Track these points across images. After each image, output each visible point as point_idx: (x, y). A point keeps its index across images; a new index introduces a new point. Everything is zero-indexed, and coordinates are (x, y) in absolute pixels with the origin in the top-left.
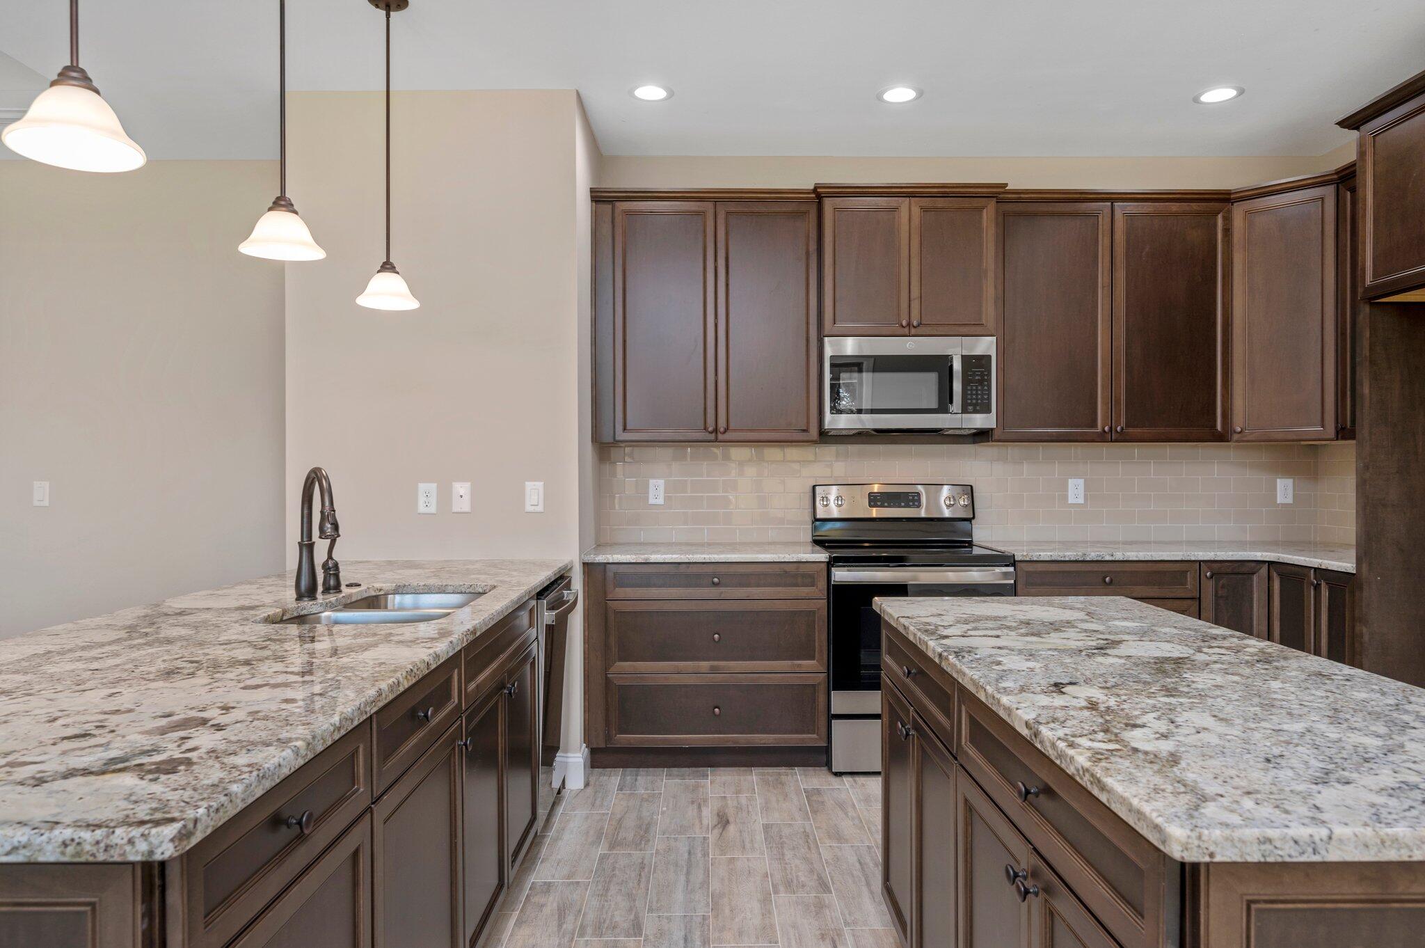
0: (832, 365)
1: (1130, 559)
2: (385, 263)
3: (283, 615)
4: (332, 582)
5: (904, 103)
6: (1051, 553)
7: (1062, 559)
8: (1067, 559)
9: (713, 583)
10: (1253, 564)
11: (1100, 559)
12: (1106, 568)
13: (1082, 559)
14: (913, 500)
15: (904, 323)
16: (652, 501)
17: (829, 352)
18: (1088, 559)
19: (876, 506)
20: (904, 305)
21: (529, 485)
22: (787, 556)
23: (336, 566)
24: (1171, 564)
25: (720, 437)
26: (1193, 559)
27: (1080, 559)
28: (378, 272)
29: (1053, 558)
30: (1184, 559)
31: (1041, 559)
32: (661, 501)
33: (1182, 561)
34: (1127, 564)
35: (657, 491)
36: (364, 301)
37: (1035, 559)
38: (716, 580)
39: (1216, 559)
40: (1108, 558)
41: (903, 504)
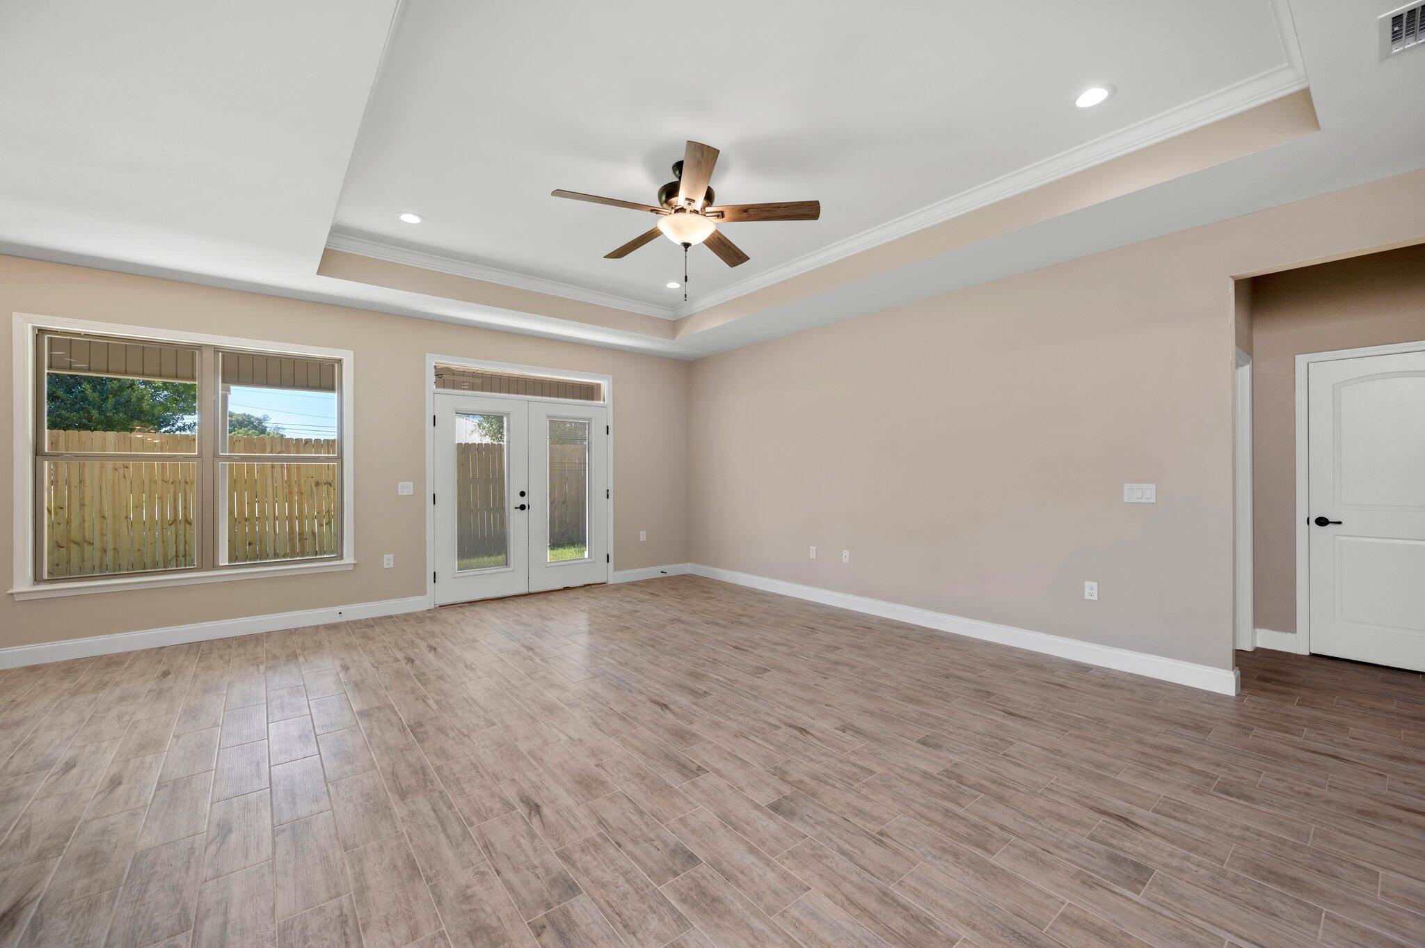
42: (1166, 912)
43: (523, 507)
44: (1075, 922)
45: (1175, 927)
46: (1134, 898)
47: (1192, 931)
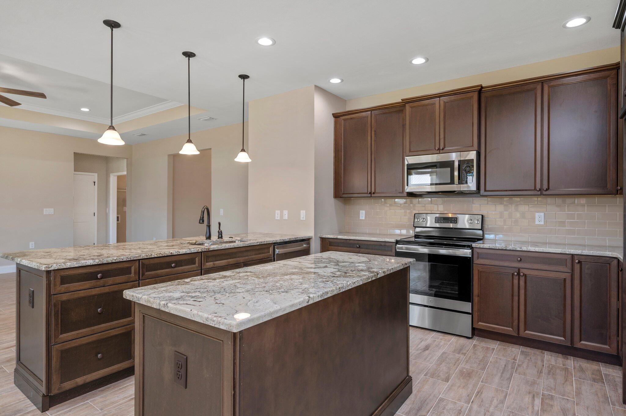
0: (408, 169)
1: (531, 250)
2: (242, 149)
3: (196, 243)
4: (220, 236)
5: (422, 64)
6: (489, 245)
7: (495, 248)
8: (497, 248)
9: (357, 247)
10: (608, 259)
11: (514, 249)
12: (518, 254)
13: (505, 249)
14: (454, 221)
15: (437, 149)
16: (361, 218)
17: (406, 163)
18: (508, 249)
19: (438, 222)
20: (437, 141)
21: (302, 211)
22: (381, 239)
23: (221, 232)
24: (555, 255)
25: (373, 195)
26: (567, 253)
27: (504, 249)
28: (240, 152)
29: (490, 247)
30: (562, 253)
31: (485, 247)
32: (364, 218)
33: (561, 254)
34: (530, 253)
35: (362, 215)
36: (236, 160)
37: (481, 247)
38: (358, 246)
39: (582, 254)
40: (518, 249)
41: (449, 222)
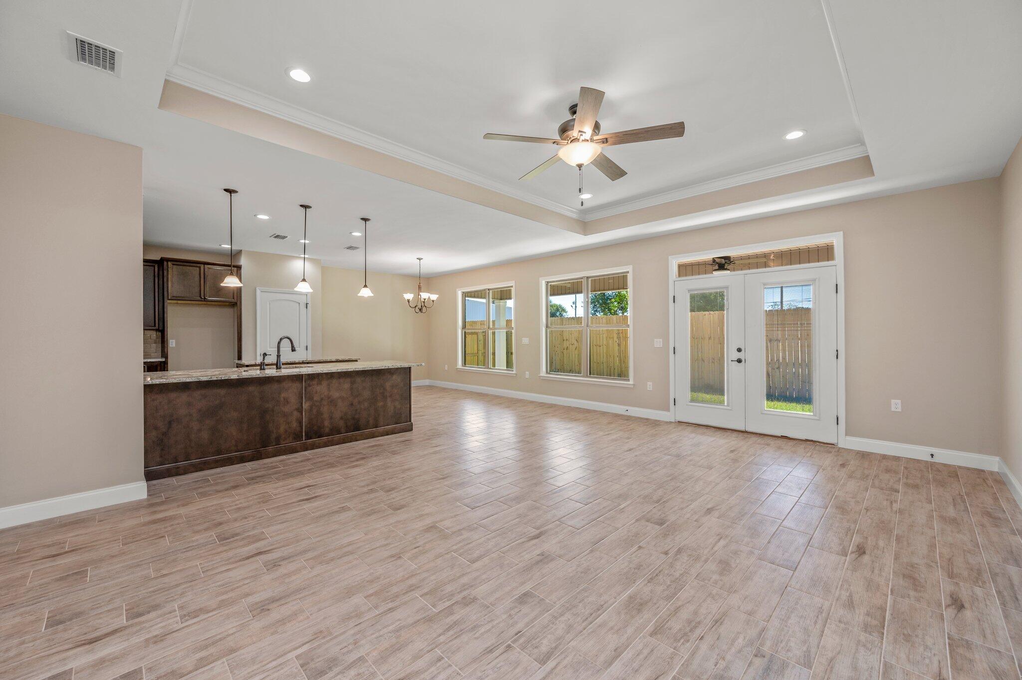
42: (274, 663)
43: (739, 361)
44: (296, 615)
45: (262, 662)
46: (295, 652)
47: (253, 669)
